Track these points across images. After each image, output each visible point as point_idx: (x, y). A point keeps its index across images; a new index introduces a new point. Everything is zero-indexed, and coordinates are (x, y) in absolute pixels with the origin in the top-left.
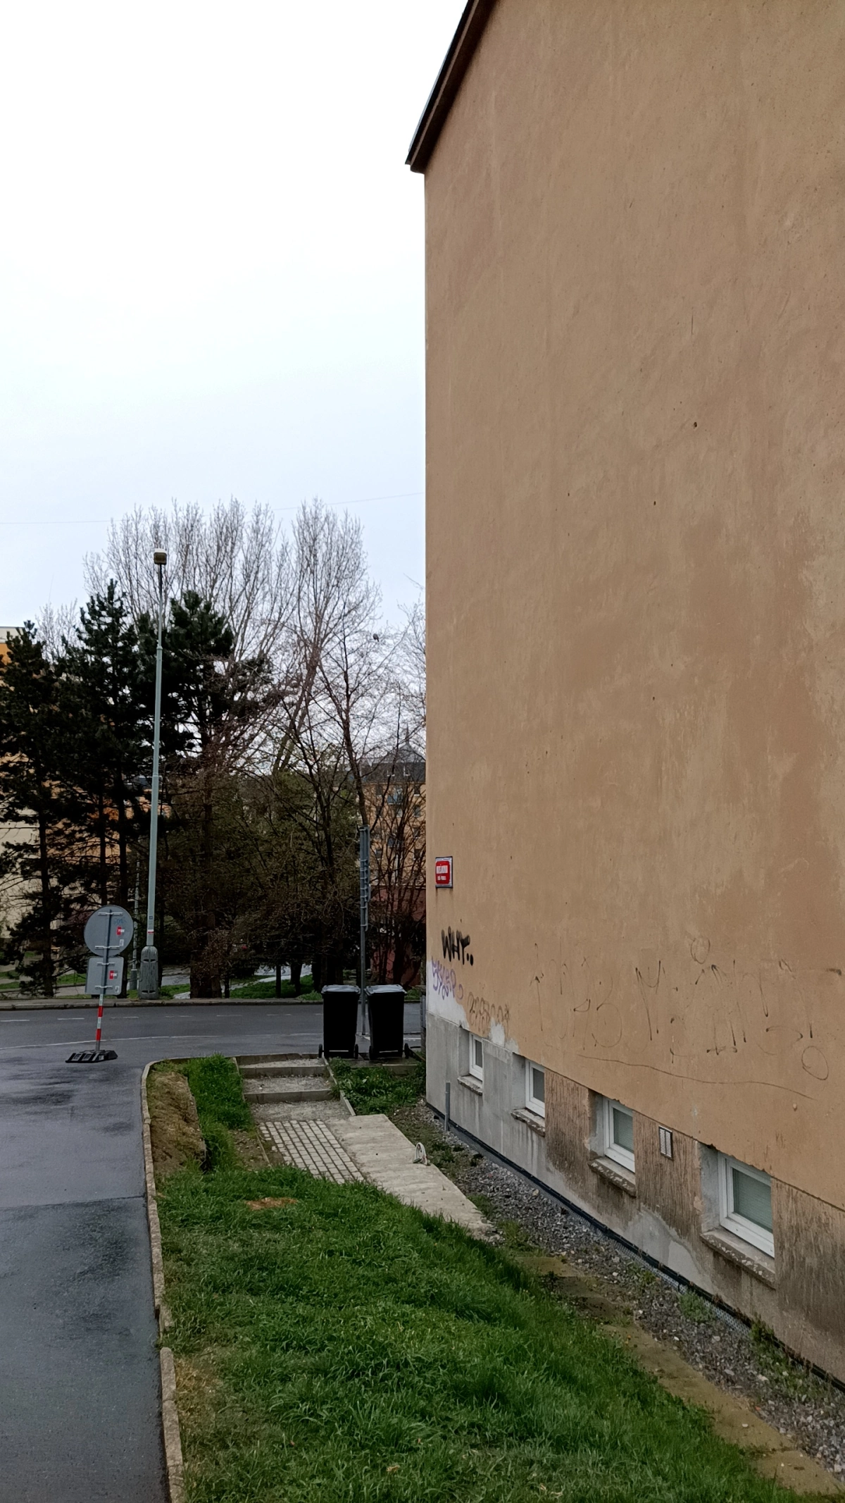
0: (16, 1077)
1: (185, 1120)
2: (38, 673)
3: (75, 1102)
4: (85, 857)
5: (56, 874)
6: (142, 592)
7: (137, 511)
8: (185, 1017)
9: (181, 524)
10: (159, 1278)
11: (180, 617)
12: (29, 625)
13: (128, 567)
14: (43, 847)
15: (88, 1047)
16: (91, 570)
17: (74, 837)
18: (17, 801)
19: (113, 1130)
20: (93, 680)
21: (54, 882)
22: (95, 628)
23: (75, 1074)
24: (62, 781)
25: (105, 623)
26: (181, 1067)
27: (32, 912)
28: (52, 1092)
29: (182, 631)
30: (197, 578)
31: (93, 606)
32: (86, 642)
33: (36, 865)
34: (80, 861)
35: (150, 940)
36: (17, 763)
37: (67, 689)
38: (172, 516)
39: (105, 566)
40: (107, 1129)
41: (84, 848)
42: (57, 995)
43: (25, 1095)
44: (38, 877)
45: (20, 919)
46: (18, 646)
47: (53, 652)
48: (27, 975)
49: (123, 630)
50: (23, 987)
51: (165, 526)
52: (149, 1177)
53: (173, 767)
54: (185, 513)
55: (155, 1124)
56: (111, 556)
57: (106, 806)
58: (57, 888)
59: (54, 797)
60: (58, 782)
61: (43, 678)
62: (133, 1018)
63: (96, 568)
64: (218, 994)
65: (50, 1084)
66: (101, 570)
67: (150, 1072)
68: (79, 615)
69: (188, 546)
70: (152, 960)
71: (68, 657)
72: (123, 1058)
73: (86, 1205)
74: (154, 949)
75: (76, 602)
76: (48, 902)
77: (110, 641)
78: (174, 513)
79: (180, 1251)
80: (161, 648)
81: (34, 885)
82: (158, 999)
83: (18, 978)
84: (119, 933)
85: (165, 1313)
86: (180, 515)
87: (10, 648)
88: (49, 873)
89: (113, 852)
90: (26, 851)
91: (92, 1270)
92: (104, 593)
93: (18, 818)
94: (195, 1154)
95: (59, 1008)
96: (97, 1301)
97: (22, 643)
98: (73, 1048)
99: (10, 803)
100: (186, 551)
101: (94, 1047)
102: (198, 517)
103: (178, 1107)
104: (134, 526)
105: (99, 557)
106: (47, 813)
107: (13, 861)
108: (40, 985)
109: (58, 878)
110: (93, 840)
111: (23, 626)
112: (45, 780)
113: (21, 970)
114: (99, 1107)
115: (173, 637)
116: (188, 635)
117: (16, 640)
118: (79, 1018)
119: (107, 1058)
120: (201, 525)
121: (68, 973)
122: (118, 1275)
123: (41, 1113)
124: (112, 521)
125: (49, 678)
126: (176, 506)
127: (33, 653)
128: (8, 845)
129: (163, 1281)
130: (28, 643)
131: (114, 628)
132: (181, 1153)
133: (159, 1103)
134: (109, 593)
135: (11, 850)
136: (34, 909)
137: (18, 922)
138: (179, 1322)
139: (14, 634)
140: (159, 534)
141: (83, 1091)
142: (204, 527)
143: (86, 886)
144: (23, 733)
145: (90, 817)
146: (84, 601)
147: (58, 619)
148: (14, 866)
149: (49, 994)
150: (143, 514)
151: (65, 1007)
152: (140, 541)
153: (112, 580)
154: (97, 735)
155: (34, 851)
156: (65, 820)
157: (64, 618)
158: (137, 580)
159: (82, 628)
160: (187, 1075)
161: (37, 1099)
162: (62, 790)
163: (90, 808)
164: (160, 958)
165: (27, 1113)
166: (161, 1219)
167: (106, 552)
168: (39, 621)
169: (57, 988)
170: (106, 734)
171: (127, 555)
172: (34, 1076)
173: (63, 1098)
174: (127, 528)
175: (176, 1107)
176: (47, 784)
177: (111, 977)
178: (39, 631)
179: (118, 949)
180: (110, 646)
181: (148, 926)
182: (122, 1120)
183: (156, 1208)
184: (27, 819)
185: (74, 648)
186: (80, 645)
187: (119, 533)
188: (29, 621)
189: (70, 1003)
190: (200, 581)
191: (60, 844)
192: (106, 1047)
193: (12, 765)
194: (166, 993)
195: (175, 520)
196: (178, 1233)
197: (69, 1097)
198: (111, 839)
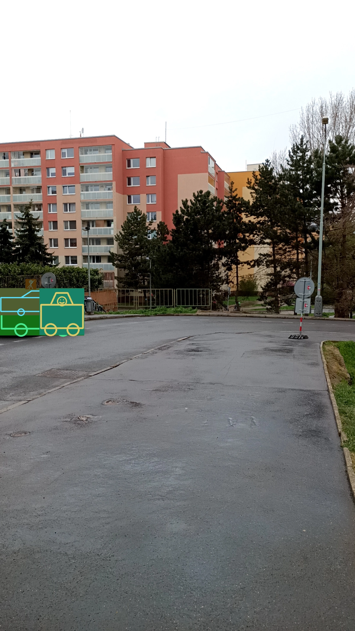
0: (270, 342)
1: (340, 365)
2: (271, 182)
3: (295, 353)
4: (291, 259)
5: (279, 266)
6: (315, 139)
7: (313, 101)
8: (334, 325)
9: (333, 104)
10: (339, 422)
11: (333, 149)
12: (267, 161)
13: (308, 128)
14: (274, 255)
15: (297, 333)
16: (292, 133)
17: (286, 250)
18: (264, 236)
19: (311, 365)
20: (294, 182)
21: (278, 269)
22: (295, 159)
23: (292, 343)
24: (281, 227)
25: (299, 156)
26: (336, 344)
27: (270, 281)
28: (285, 348)
29: (334, 155)
30: (341, 129)
31: (294, 149)
32: (291, 166)
33: (272, 262)
34: (289, 260)
35: (319, 293)
36: (263, 220)
37: (283, 187)
38: (329, 101)
39: (298, 130)
40: (308, 364)
41: (289, 255)
42: (281, 314)
43: (275, 349)
44: (272, 267)
45: (266, 283)
46: (263, 171)
47: (277, 172)
48: (269, 305)
49: (307, 158)
50: (267, 310)
51: (326, 106)
52: (329, 384)
53: (329, 219)
54: (336, 97)
55: (328, 364)
56: (301, 124)
57: (299, 237)
58: (279, 272)
59: (278, 234)
60: (279, 228)
61: (274, 184)
62: (313, 324)
63: (295, 131)
64: (348, 317)
65: (284, 345)
66: (297, 132)
67: (323, 345)
68: (288, 154)
69: (336, 113)
70: (320, 301)
71: (283, 173)
72: (310, 339)
73: (305, 391)
74: (321, 297)
75: (286, 148)
76: (276, 277)
77: (301, 164)
78: (330, 98)
79: (346, 413)
80: (325, 164)
81: (271, 270)
82: (322, 317)
83: (265, 306)
84: (308, 289)
85: (343, 435)
86: (333, 99)
87: (260, 172)
88: (277, 265)
89: (302, 256)
90: (268, 257)
91: (310, 414)
92: (299, 142)
93: (264, 243)
94: (346, 378)
95: (283, 318)
96: (314, 426)
97: (264, 169)
98: (291, 333)
99: (261, 237)
100: (335, 116)
101: (299, 334)
102: (342, 99)
103: (336, 359)
104: (311, 108)
105: (296, 126)
106: (275, 240)
107: (263, 261)
108: (274, 309)
109: (280, 267)
110: (294, 252)
111: (265, 162)
112: (274, 227)
113: (265, 303)
114: (304, 356)
115: (330, 159)
116: (337, 157)
117: (263, 168)
118: (291, 322)
119: (304, 338)
120: (343, 102)
121: (284, 305)
122: (321, 418)
123: (282, 355)
124: (302, 108)
125: (276, 184)
126: (331, 95)
127: (269, 173)
128: (260, 254)
129: (341, 423)
130: (267, 169)
131: (303, 158)
132: (340, 377)
133: (328, 357)
134: (301, 142)
135: (262, 256)
136: (271, 279)
137: (265, 285)
138: (350, 439)
139: (262, 166)
140: (323, 111)
141: (297, 349)
142: (344, 103)
143: (291, 270)
144: (265, 208)
145: (292, 242)
146: (290, 147)
147: (279, 157)
148: (263, 262)
149: (278, 312)
150: (315, 102)
151: (285, 318)
152: (314, 115)
153: (302, 135)
154: (296, 206)
155: (271, 256)
156: (282, 244)
157: (281, 156)
158: (313, 134)
159: (289, 159)
160: (339, 348)
161: (280, 350)
162: (281, 231)
163: (293, 238)
164: (323, 301)
165: (276, 355)
166: (336, 400)
167: (299, 123)
168: (271, 159)
169: (280, 311)
170: (300, 206)
171: (308, 124)
172: (277, 342)
173: (290, 351)
174: (308, 110)
175: (335, 359)
176: (275, 229)
177: (306, 306)
178: (271, 163)
179: (308, 295)
180: (301, 166)
181: (318, 287)
182: (314, 361)
183: (334, 396)
184: (268, 243)
185: (286, 169)
186: (288, 167)
187: (305, 113)
188: (267, 159)
189: (287, 316)
190: (342, 130)
191: (280, 253)
192: (304, 334)
193: (261, 222)
194: (325, 315)
195: (331, 102)
196: (344, 406)
197: (292, 351)
198: (301, 251)
